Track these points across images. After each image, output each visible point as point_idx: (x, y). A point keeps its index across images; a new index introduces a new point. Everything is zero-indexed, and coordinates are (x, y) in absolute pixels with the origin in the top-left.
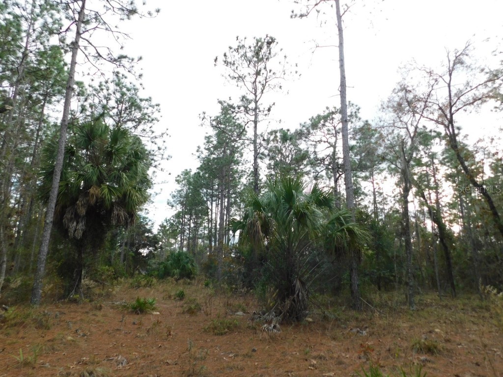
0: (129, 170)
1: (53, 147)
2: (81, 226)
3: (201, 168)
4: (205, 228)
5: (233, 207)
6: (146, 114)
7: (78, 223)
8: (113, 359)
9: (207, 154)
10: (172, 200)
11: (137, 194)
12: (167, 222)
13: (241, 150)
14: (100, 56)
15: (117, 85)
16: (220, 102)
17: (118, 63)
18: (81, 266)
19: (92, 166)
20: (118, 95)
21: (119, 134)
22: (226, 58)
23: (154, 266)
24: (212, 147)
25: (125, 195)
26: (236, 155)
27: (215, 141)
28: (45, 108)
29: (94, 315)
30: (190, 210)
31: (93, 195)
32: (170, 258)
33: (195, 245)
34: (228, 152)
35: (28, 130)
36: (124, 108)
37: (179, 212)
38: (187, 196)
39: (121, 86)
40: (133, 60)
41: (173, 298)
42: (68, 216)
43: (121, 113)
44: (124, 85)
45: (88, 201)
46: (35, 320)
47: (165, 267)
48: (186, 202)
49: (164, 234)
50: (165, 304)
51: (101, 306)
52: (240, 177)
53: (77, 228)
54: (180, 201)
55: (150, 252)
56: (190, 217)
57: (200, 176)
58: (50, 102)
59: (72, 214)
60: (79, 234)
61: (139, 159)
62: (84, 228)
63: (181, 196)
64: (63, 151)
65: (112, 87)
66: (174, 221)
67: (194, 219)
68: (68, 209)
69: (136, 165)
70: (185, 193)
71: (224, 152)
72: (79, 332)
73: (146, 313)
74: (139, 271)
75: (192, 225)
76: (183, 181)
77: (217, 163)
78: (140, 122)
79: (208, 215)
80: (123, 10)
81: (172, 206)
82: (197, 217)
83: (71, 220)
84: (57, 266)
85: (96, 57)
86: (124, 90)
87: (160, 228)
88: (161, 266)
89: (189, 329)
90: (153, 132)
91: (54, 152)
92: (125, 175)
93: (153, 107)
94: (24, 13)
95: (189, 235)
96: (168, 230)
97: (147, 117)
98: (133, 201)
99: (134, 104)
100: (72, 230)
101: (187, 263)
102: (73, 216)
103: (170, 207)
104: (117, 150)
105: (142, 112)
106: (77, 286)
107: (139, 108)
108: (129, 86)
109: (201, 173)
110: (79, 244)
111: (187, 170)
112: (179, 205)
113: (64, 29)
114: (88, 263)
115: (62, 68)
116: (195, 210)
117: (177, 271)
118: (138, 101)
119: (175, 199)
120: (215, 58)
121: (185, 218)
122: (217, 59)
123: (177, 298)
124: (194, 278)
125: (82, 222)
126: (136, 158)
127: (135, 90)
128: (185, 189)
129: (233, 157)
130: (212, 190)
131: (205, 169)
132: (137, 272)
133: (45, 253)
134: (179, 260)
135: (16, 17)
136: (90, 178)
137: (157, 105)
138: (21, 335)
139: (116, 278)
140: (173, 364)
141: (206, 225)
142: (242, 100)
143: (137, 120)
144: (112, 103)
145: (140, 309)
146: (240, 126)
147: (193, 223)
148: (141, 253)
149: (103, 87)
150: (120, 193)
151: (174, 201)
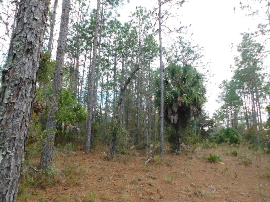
0: (195, 86)
1: (158, 81)
2: (176, 117)
3: (234, 77)
4: (241, 113)
5: (260, 98)
6: (197, 54)
7: (174, 116)
8: (208, 187)
9: (237, 68)
10: (218, 99)
11: (201, 98)
12: (216, 112)
13: (261, 60)
14: (171, 31)
15: (180, 43)
16: (242, 34)
17: (180, 32)
18: (178, 137)
19: (177, 87)
20: (181, 48)
21: (187, 68)
22: (241, 5)
23: (213, 137)
24: (240, 63)
25: (195, 99)
26: (258, 64)
27: (241, 59)
28: (151, 64)
29: (190, 162)
30: (231, 103)
31: (179, 102)
32: (222, 132)
33: (236, 123)
34: (251, 63)
35: (145, 76)
36: (185, 54)
37: (224, 105)
38: (227, 95)
39: (182, 43)
40: (187, 27)
41: (229, 155)
42: (169, 113)
43: (184, 57)
44: (183, 42)
45: (177, 105)
46: (165, 163)
47: (220, 137)
48: (227, 99)
49: (216, 119)
50: (226, 158)
51: (191, 157)
52: (263, 78)
53: (174, 119)
54: (223, 98)
55: (210, 129)
56: (231, 107)
57: (234, 82)
58: (152, 61)
59: (171, 112)
60: (176, 122)
61: (199, 79)
62: (177, 118)
63: (223, 96)
64: (163, 82)
65: (178, 45)
66: (221, 111)
67: (234, 108)
68: (169, 110)
69: (198, 83)
70: (226, 93)
71: (249, 64)
72: (186, 170)
73: (216, 163)
74: (205, 139)
75: (233, 112)
76: (223, 87)
77: (245, 72)
78: (194, 59)
79: (243, 105)
80: (178, 3)
81: (219, 102)
82: (236, 107)
83: (171, 115)
84: (168, 137)
85: (169, 32)
86: (184, 45)
87: (213, 115)
88: (218, 136)
89: (248, 175)
90: (202, 63)
91: (159, 83)
92: (193, 89)
93: (200, 49)
94: (137, 25)
95: (232, 118)
96: (218, 116)
97: (198, 56)
98: (200, 102)
99: (190, 51)
100: (172, 120)
101: (234, 134)
102: (172, 113)
103: (218, 103)
104: (187, 76)
105: (194, 54)
106: (178, 147)
107: (193, 52)
108: (186, 42)
109: (235, 81)
110: (176, 126)
111: (224, 80)
112: (223, 101)
113: (153, 25)
114: (181, 136)
115: (155, 43)
116: (234, 103)
117: (228, 139)
118: (192, 48)
119: (220, 98)
120: (234, 8)
121: (228, 108)
122: (235, 8)
123: (233, 155)
124: (239, 143)
125: (176, 115)
126: (197, 79)
127: (189, 43)
128: (225, 91)
129: (256, 66)
130: (243, 89)
131: (237, 78)
132: (204, 140)
133: (163, 131)
134: (228, 133)
135: (135, 28)
136: (176, 93)
137: (202, 48)
138: (161, 168)
139: (195, 143)
140: (246, 196)
141: (242, 111)
142: (259, 27)
143: (193, 59)
144: (179, 53)
145: (212, 160)
146: (259, 45)
147: (233, 110)
148: (204, 130)
149: (174, 47)
150: (192, 98)
151: (219, 99)
